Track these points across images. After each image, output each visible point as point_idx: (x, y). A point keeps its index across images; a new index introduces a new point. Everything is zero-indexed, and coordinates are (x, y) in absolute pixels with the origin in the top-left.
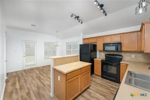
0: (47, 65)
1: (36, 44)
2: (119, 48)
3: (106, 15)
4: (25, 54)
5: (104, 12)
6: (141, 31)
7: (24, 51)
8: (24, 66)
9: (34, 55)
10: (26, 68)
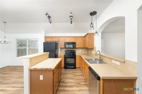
2: (75, 46)
3: (71, 23)
5: (71, 21)
6: (85, 36)
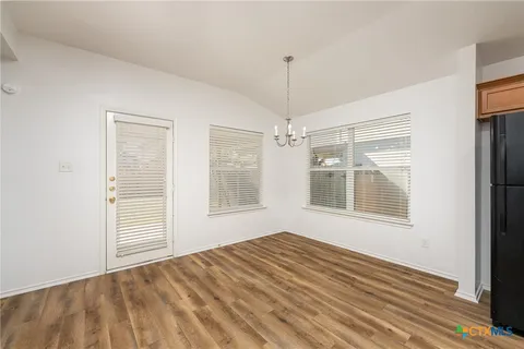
0: (224, 244)
1: (169, 132)
4: (114, 184)
7: (113, 172)
8: (112, 251)
9: (159, 192)
10: (118, 265)
